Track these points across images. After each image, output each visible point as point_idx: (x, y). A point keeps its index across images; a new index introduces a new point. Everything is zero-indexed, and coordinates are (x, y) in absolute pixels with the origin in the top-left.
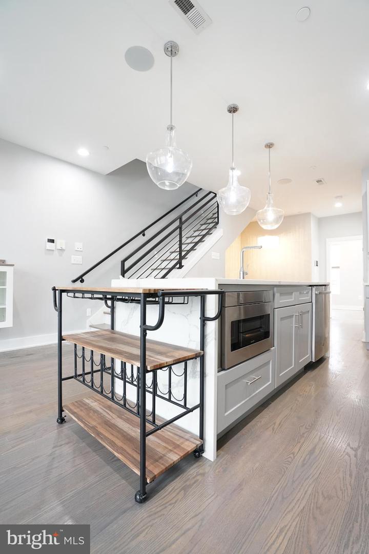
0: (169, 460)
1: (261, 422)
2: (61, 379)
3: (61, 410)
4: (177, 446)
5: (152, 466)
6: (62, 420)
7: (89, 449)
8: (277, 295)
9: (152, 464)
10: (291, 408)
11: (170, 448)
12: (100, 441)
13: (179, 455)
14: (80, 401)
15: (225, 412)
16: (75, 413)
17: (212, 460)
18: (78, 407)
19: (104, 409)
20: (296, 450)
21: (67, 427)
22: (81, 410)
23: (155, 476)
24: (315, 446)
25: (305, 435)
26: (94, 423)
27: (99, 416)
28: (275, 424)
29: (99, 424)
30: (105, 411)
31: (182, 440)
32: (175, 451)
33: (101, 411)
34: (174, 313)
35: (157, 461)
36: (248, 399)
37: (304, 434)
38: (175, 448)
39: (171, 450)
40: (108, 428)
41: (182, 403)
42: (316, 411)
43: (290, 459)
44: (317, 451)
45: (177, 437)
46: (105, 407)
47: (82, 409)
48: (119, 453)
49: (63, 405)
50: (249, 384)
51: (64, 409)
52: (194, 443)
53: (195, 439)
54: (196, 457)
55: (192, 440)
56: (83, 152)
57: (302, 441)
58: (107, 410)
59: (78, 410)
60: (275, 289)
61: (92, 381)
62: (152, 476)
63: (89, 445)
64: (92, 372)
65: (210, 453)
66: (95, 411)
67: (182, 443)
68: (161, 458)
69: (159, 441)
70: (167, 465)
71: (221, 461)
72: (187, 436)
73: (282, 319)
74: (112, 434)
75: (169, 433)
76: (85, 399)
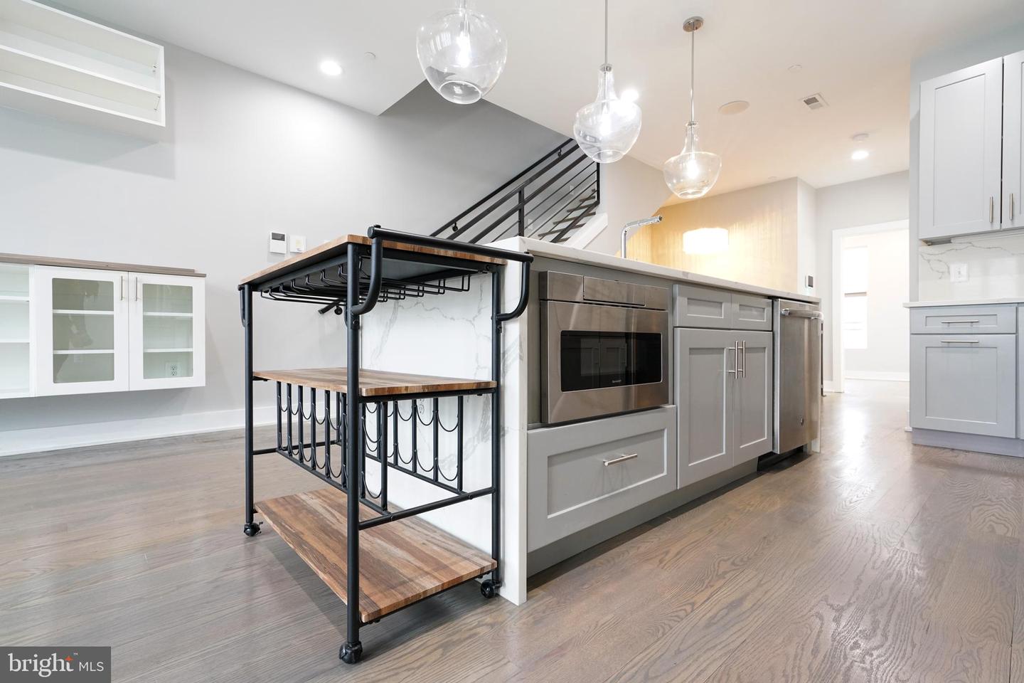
0: (418, 588)
1: (639, 548)
2: (251, 453)
3: (251, 511)
4: (440, 567)
5: (380, 595)
6: (253, 530)
7: (287, 575)
8: (681, 302)
9: (381, 592)
10: (711, 531)
11: (426, 569)
12: (301, 555)
13: (439, 580)
14: (291, 497)
15: (548, 514)
16: (274, 513)
17: (517, 602)
18: (282, 505)
19: (330, 509)
20: (700, 598)
21: (261, 540)
22: (287, 509)
23: (380, 610)
24: (747, 595)
25: (728, 576)
26: (299, 528)
27: (315, 518)
28: (667, 553)
29: (309, 529)
30: (329, 511)
31: (455, 559)
32: (436, 574)
33: (321, 510)
34: (452, 319)
35: (393, 588)
36: (607, 496)
37: (725, 573)
38: (436, 570)
39: (427, 573)
40: (323, 536)
41: (454, 484)
42: (765, 538)
43: (682, 614)
44: (747, 604)
45: (447, 554)
46: (330, 506)
47: (289, 507)
48: (325, 573)
49: (255, 501)
50: (606, 464)
51: (256, 507)
52: (476, 564)
53: (482, 558)
54: (485, 595)
55: (476, 559)
56: (330, 68)
57: (717, 585)
58: (333, 511)
59: (282, 509)
60: (677, 288)
61: (313, 458)
62: (372, 610)
63: (289, 569)
64: (315, 444)
65: (513, 587)
66: (312, 512)
67: (455, 563)
68: (403, 583)
69: (411, 559)
70: (410, 595)
71: (535, 605)
72: (468, 553)
73: (693, 351)
74: (327, 545)
75: (435, 548)
76: (300, 495)
